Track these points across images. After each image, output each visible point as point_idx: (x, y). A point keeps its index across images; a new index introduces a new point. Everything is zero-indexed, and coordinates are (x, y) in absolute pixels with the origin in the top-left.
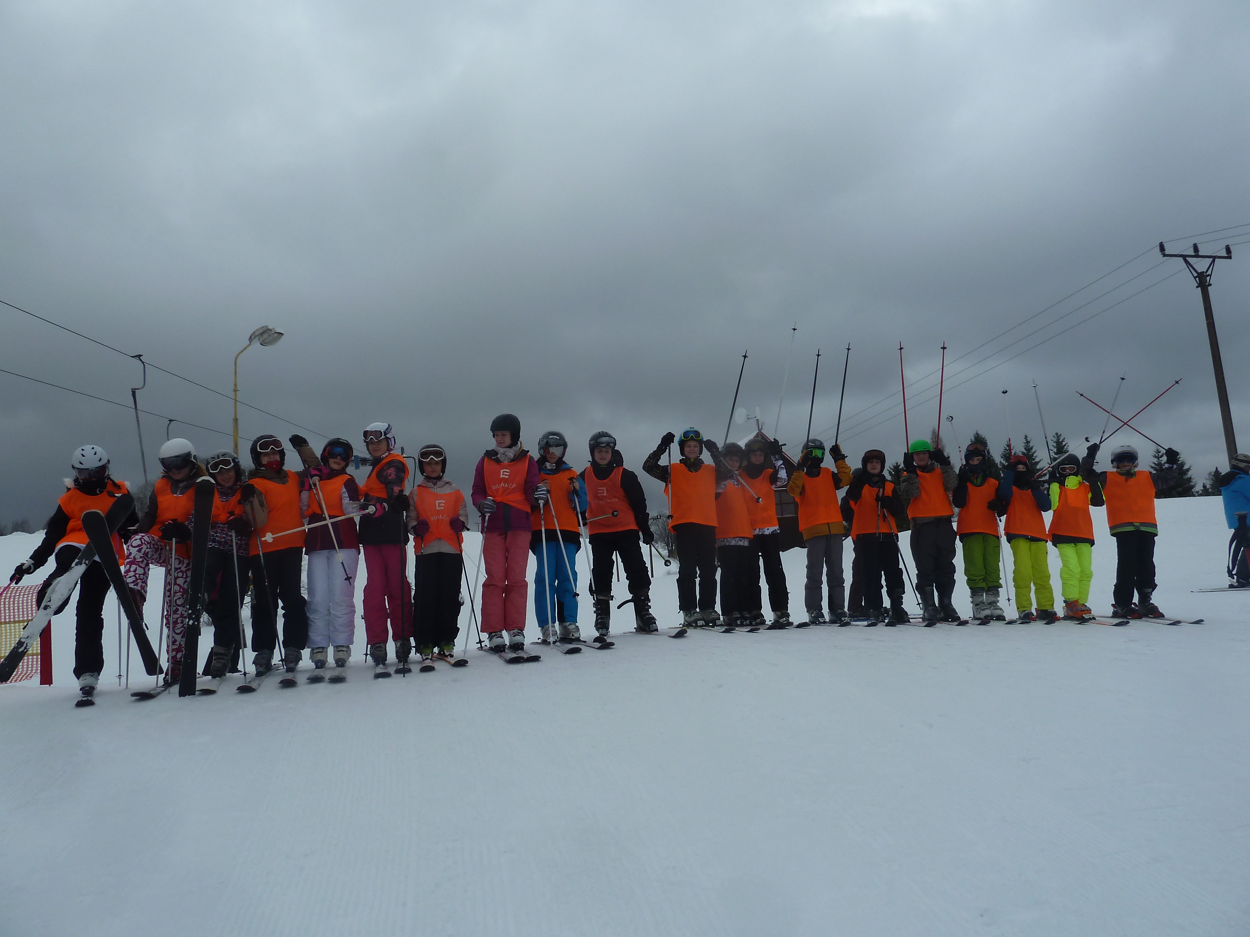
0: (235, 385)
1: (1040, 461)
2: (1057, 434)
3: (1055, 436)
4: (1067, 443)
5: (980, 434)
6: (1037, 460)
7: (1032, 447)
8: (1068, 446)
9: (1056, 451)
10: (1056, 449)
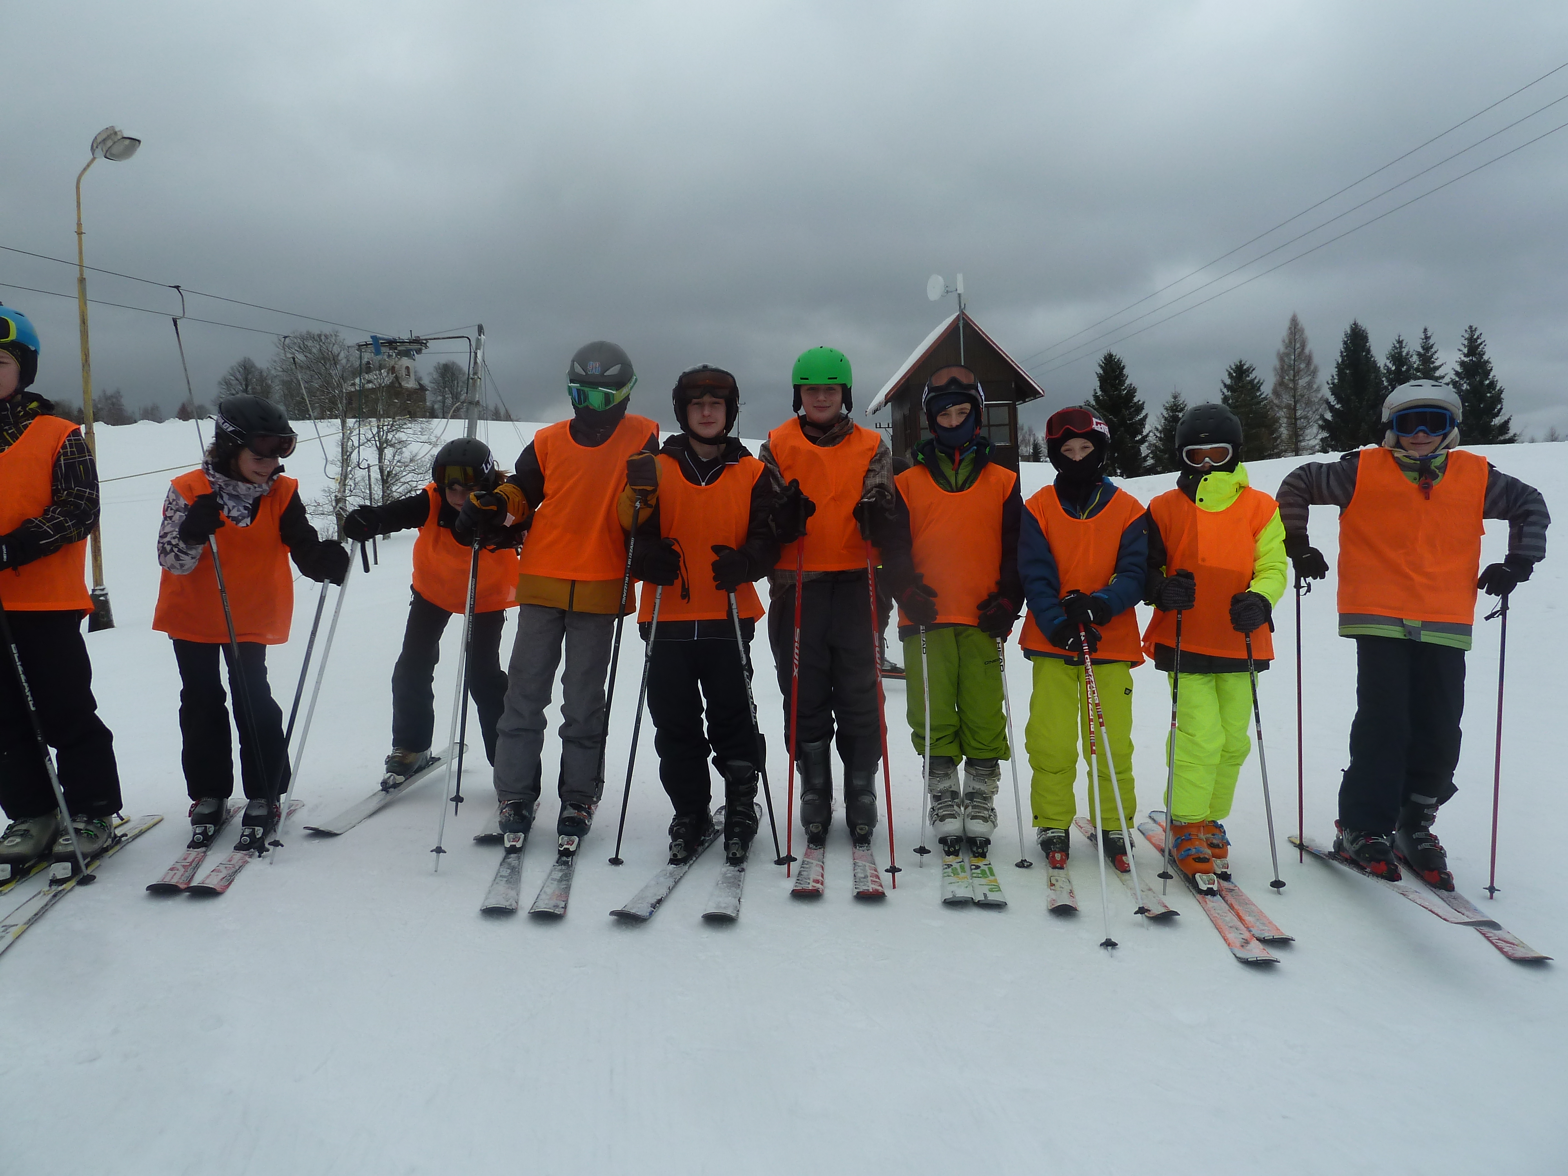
0: (79, 224)
1: (1443, 364)
2: (1471, 327)
3: (1468, 330)
4: (1484, 341)
5: (1359, 324)
6: (1437, 363)
7: (1433, 345)
8: (1485, 345)
9: (1466, 352)
10: (1466, 349)
